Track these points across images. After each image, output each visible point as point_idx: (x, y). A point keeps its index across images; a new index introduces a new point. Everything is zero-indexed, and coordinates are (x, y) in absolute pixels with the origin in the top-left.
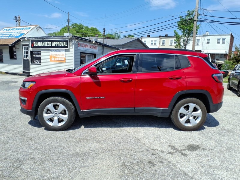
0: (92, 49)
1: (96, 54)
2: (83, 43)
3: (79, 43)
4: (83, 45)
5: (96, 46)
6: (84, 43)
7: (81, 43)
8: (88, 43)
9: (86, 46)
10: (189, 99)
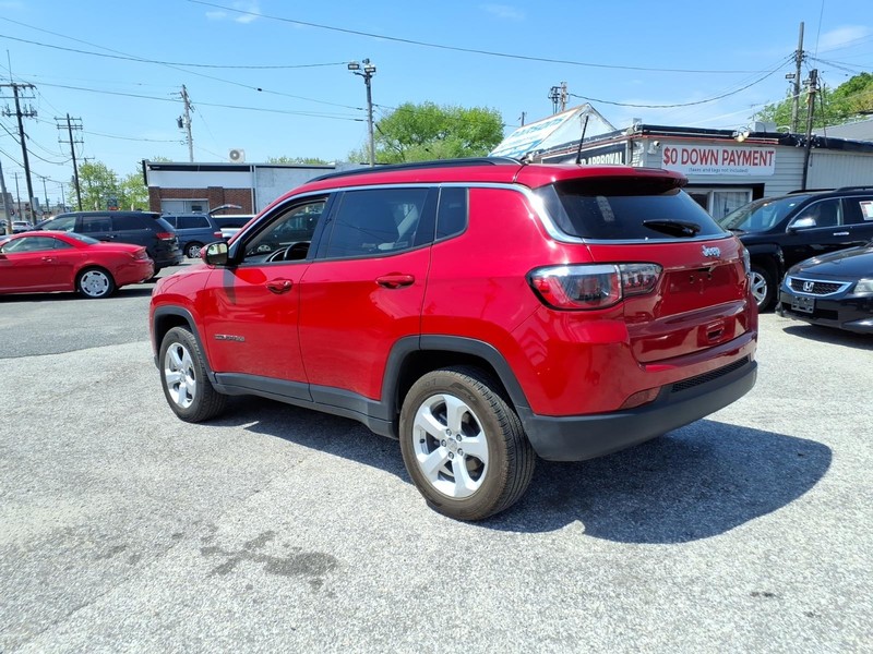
0: (741, 167)
1: (763, 185)
2: (690, 148)
3: (667, 150)
4: (690, 157)
5: (764, 150)
6: (697, 147)
7: (679, 148)
8: (717, 144)
9: (704, 159)
10: (458, 375)
